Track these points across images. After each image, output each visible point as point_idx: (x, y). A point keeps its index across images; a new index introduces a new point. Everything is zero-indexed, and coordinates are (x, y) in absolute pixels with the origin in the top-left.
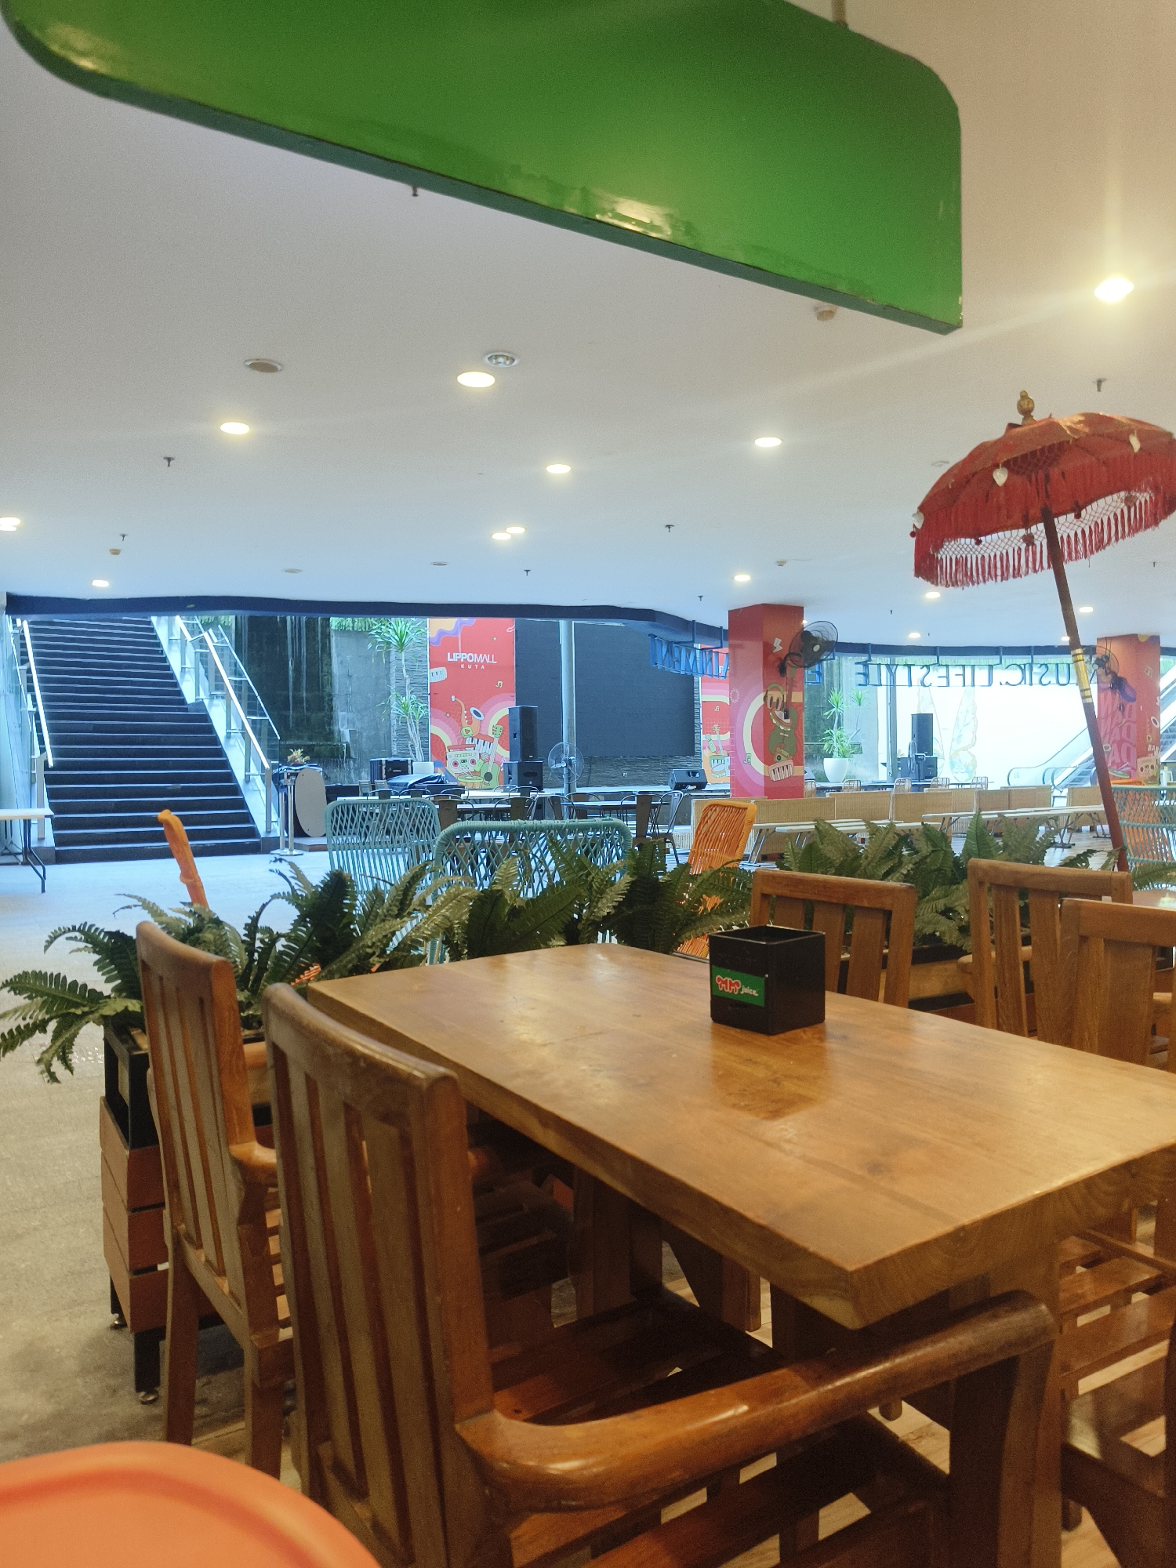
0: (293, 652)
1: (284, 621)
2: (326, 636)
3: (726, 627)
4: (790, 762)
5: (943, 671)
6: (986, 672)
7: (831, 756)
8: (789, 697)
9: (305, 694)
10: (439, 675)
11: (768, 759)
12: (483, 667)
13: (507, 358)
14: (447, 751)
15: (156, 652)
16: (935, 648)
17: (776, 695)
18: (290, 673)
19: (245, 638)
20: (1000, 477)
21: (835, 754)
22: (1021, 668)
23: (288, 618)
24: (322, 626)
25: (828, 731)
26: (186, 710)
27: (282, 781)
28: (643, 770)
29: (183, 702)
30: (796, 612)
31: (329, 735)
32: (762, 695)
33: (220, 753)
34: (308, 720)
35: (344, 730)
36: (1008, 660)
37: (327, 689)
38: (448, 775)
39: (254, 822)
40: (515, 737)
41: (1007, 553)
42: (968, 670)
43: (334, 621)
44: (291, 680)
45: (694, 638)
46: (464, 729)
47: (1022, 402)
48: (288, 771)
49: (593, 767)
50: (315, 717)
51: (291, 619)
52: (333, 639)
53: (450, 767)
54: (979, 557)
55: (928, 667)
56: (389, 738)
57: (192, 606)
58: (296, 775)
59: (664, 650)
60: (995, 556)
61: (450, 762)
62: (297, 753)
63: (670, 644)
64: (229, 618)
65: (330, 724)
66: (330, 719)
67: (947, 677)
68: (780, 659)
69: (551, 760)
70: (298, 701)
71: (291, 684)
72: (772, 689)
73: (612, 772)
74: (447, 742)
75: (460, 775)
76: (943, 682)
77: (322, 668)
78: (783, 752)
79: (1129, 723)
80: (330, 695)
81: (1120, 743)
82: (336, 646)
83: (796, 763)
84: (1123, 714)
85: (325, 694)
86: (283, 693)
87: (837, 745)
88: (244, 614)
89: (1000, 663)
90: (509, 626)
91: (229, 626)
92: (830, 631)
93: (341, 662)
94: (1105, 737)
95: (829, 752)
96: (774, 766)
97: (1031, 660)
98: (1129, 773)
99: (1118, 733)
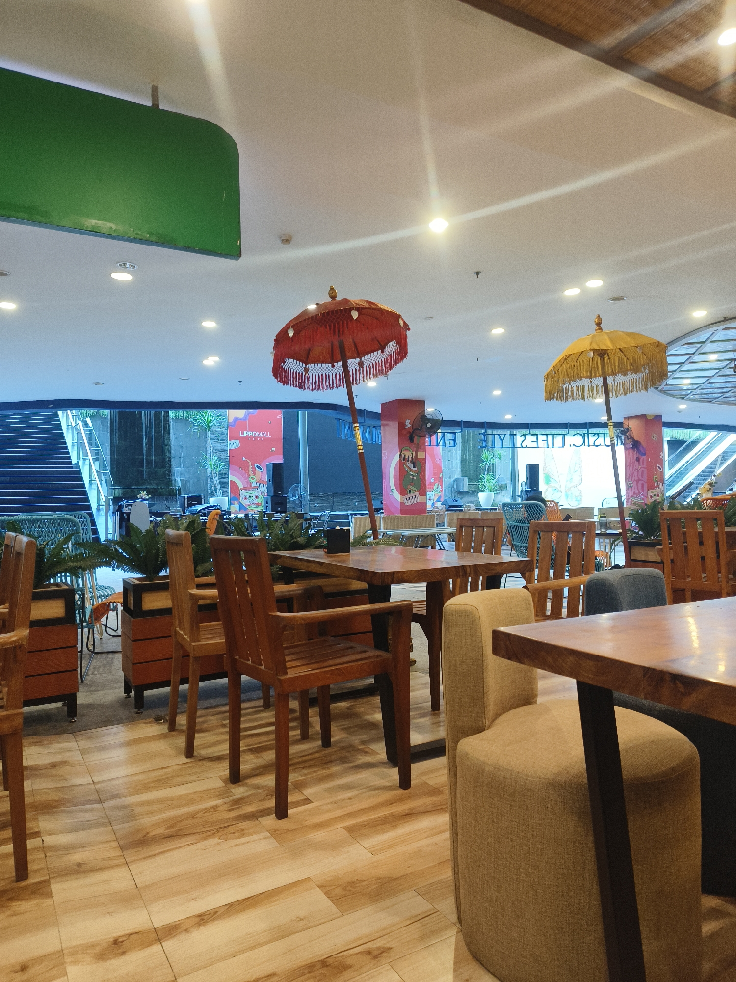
0: (146, 432)
1: (140, 414)
2: (167, 422)
4: (417, 494)
5: (534, 438)
6: (560, 437)
7: (483, 491)
8: (416, 455)
9: (153, 458)
10: (234, 445)
11: (403, 492)
12: (262, 439)
14: (240, 490)
15: (59, 434)
16: (527, 424)
17: (408, 454)
18: (144, 445)
19: (116, 425)
21: (486, 490)
22: (582, 436)
23: (143, 412)
24: (164, 417)
25: (482, 476)
26: (72, 468)
29: (70, 463)
30: (421, 403)
31: (169, 482)
32: (398, 454)
33: (85, 493)
34: (156, 473)
35: (178, 479)
36: (572, 431)
37: (168, 454)
39: (99, 535)
40: (270, 481)
42: (550, 438)
43: (172, 413)
44: (145, 449)
45: (365, 420)
46: (250, 478)
47: (331, 292)
48: (126, 503)
50: (161, 471)
51: (145, 412)
52: (171, 424)
56: (206, 483)
58: (131, 505)
59: (347, 428)
61: (242, 497)
63: (350, 424)
64: (106, 413)
65: (169, 475)
66: (169, 472)
67: (537, 442)
68: (410, 432)
69: (290, 494)
70: (149, 462)
71: (145, 451)
72: (405, 450)
74: (240, 485)
75: (249, 505)
76: (535, 445)
77: (164, 441)
78: (413, 488)
79: (642, 469)
80: (169, 458)
81: (638, 481)
82: (173, 428)
83: (421, 494)
84: (639, 463)
85: (166, 457)
86: (140, 457)
87: (487, 485)
88: (116, 411)
89: (568, 433)
90: (279, 414)
91: (106, 418)
92: (438, 415)
93: (176, 438)
94: (629, 478)
95: (482, 488)
96: (407, 496)
97: (588, 431)
98: (643, 499)
99: (636, 475)
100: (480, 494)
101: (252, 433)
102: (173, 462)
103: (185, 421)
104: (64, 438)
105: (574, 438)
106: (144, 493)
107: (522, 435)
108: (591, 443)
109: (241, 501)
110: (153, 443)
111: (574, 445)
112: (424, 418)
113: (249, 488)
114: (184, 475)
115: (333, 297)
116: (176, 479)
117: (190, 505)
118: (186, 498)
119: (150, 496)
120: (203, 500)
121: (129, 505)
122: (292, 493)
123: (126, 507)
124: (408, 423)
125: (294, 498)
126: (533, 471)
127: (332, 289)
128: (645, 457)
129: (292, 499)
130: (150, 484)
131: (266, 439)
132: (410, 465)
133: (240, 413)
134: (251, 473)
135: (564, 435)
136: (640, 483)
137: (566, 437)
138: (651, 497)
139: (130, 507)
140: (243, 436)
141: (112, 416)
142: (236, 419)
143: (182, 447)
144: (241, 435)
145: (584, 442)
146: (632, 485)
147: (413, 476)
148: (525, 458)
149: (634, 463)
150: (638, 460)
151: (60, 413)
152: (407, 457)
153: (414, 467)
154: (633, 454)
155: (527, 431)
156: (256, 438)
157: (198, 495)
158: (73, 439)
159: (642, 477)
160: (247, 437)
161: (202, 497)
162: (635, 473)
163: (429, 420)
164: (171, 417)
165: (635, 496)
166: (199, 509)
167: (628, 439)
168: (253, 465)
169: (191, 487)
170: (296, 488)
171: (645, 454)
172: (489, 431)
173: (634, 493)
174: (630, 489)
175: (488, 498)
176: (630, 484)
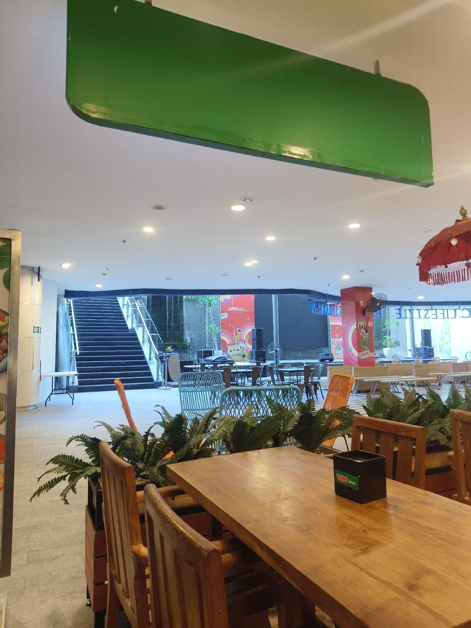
0: (168, 308)
1: (166, 297)
2: (181, 302)
3: (340, 296)
4: (369, 351)
5: (434, 312)
6: (453, 311)
7: (386, 347)
8: (367, 324)
9: (173, 324)
10: (225, 316)
11: (359, 350)
12: (242, 313)
13: (250, 200)
14: (228, 346)
15: (118, 309)
16: (430, 302)
17: (361, 323)
18: (167, 316)
19: (151, 304)
20: (454, 242)
21: (388, 346)
22: (468, 310)
23: (167, 296)
24: (180, 298)
25: (384, 337)
26: (128, 332)
27: (163, 359)
28: (307, 353)
29: (127, 328)
30: (370, 289)
31: (182, 340)
32: (356, 324)
33: (140, 348)
34: (174, 334)
35: (188, 338)
36: (462, 307)
37: (182, 322)
38: (228, 355)
39: (152, 376)
40: (254, 340)
41: (459, 270)
42: (445, 311)
43: (184, 297)
44: (168, 319)
45: (327, 301)
46: (234, 337)
47: (462, 211)
48: (166, 355)
49: (287, 352)
50: (177, 333)
52: (184, 303)
53: (229, 352)
54: (447, 273)
55: (427, 310)
56: (205, 341)
57: (131, 293)
58: (169, 357)
59: (315, 306)
60: (454, 272)
61: (229, 350)
62: (169, 348)
63: (317, 303)
64: (145, 297)
65: (182, 336)
66: (182, 334)
67: (436, 314)
68: (363, 309)
69: (269, 350)
70: (170, 327)
71: (167, 320)
72: (360, 321)
73: (294, 354)
74: (228, 342)
75: (233, 355)
76: (435, 316)
77: (179, 314)
78: (365, 347)
80: (182, 324)
82: (185, 306)
83: (371, 352)
85: (181, 324)
86: (165, 324)
87: (389, 343)
88: (151, 295)
89: (459, 308)
90: (252, 297)
91: (145, 299)
92: (384, 297)
93: (187, 312)
95: (384, 345)
96: (362, 353)
100: (384, 349)
102: (185, 327)
104: (121, 312)
105: (462, 312)
107: (425, 310)
110: (173, 315)
111: (463, 317)
112: (373, 299)
113: (233, 344)
114: (191, 335)
115: (464, 214)
119: (173, 349)
123: (166, 358)
124: (361, 302)
125: (272, 352)
126: (427, 335)
127: (462, 208)
129: (270, 353)
130: (170, 341)
131: (244, 312)
132: (364, 331)
133: (229, 297)
134: (234, 334)
135: (455, 310)
137: (457, 311)
140: (230, 310)
141: (148, 299)
142: (225, 301)
143: (190, 317)
147: (366, 338)
151: (119, 299)
152: (361, 325)
153: (366, 333)
155: (430, 307)
157: (210, 350)
158: (128, 313)
160: (232, 312)
163: (378, 301)
164: (184, 299)
166: (213, 359)
168: (236, 329)
170: (273, 345)
172: (404, 308)
175: (390, 353)
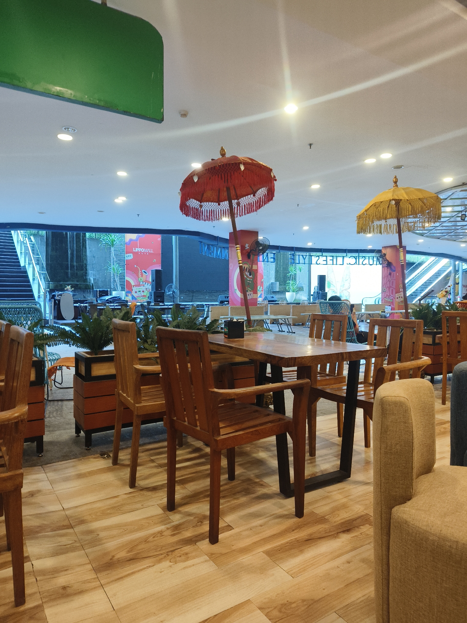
0: (70, 247)
1: (66, 234)
2: (84, 241)
3: (228, 238)
4: (252, 293)
5: (325, 258)
6: (341, 258)
9: (75, 264)
10: (130, 257)
12: (148, 254)
14: (133, 287)
16: (321, 249)
17: (246, 266)
18: (69, 255)
19: (50, 240)
21: (290, 291)
22: (355, 258)
23: (68, 233)
24: (83, 237)
25: (288, 282)
26: (20, 269)
27: (55, 298)
29: (20, 266)
30: (256, 233)
31: (85, 280)
33: (30, 286)
34: (77, 274)
35: (91, 278)
36: (349, 255)
37: (85, 262)
38: (133, 297)
40: (153, 281)
42: (335, 258)
43: (88, 234)
44: (69, 258)
45: (218, 243)
46: (140, 278)
47: (221, 151)
50: (80, 273)
52: (87, 242)
55: (319, 256)
56: (110, 282)
59: (206, 248)
63: (208, 245)
64: (43, 233)
65: (85, 276)
66: (86, 274)
67: (326, 261)
68: (248, 252)
69: (166, 290)
70: (72, 266)
71: (69, 260)
72: (245, 263)
74: (133, 283)
75: (138, 297)
76: (325, 262)
77: (82, 253)
78: (249, 289)
79: (393, 280)
80: (86, 264)
81: (389, 287)
82: (89, 244)
83: (254, 293)
84: (391, 277)
85: (84, 264)
86: (66, 263)
87: (291, 287)
88: (50, 232)
89: (347, 256)
90: (158, 238)
91: (43, 236)
92: (267, 242)
93: (91, 251)
94: (384, 285)
95: (288, 290)
97: (359, 255)
98: (392, 299)
99: (389, 284)
100: (287, 293)
101: (141, 250)
102: (89, 267)
103: (97, 240)
104: (15, 249)
105: (349, 259)
106: (69, 287)
107: (317, 256)
108: (361, 263)
109: (133, 294)
110: (75, 254)
111: (350, 264)
112: (257, 243)
113: (138, 285)
114: (96, 276)
115: (223, 155)
116: (90, 278)
117: (101, 296)
118: (98, 291)
119: (73, 289)
120: (109, 293)
121: (59, 295)
122: (168, 289)
123: (58, 296)
124: (247, 245)
125: (169, 293)
126: (322, 279)
127: (222, 149)
128: (395, 273)
129: (168, 293)
130: (72, 281)
131: (150, 254)
132: (248, 274)
133: (134, 236)
134: (140, 275)
135: (343, 257)
136: (391, 289)
137: (345, 259)
138: (397, 298)
139: (60, 296)
140: (135, 251)
141: (47, 236)
142: (131, 240)
143: (94, 257)
144: (134, 251)
145: (356, 262)
146: (385, 290)
147: (249, 281)
148: (317, 271)
149: (387, 276)
150: (390, 274)
151: (12, 232)
152: (246, 268)
153: (250, 275)
154: (387, 270)
155: (320, 254)
156: (144, 253)
157: (106, 290)
158: (21, 250)
159: (392, 285)
160: (137, 253)
161: (109, 291)
162: (388, 282)
163: (261, 245)
164: (87, 237)
165: (387, 297)
166: (107, 299)
167: (385, 261)
168: (141, 271)
169: (100, 284)
170: (171, 287)
171: (395, 271)
172: (297, 253)
173: (387, 295)
174: (384, 292)
175: (292, 296)
176: (385, 289)
